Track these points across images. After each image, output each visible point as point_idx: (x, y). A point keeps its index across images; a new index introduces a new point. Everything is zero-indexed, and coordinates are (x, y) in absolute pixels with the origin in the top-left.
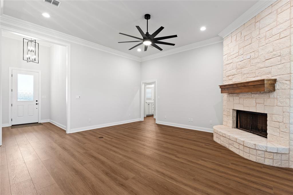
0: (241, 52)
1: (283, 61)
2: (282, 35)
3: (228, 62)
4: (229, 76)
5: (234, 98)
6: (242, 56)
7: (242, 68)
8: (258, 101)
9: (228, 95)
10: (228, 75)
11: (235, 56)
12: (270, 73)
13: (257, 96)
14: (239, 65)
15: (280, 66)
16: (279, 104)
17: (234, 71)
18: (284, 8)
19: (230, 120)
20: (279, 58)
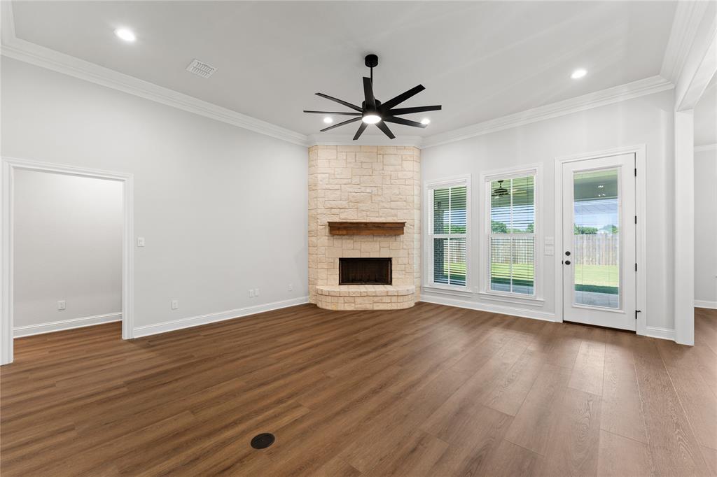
0: (356, 180)
1: (408, 207)
2: (407, 182)
3: (329, 186)
4: (332, 208)
5: (344, 241)
6: (359, 186)
7: (358, 202)
8: (384, 244)
9: (332, 238)
10: (329, 206)
11: (345, 181)
12: (396, 215)
13: (382, 238)
14: (353, 197)
15: (405, 211)
16: (405, 247)
17: (344, 204)
18: (409, 159)
19: (335, 275)
20: (404, 203)
